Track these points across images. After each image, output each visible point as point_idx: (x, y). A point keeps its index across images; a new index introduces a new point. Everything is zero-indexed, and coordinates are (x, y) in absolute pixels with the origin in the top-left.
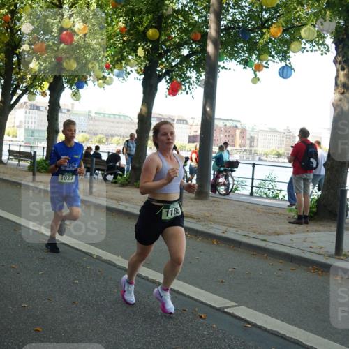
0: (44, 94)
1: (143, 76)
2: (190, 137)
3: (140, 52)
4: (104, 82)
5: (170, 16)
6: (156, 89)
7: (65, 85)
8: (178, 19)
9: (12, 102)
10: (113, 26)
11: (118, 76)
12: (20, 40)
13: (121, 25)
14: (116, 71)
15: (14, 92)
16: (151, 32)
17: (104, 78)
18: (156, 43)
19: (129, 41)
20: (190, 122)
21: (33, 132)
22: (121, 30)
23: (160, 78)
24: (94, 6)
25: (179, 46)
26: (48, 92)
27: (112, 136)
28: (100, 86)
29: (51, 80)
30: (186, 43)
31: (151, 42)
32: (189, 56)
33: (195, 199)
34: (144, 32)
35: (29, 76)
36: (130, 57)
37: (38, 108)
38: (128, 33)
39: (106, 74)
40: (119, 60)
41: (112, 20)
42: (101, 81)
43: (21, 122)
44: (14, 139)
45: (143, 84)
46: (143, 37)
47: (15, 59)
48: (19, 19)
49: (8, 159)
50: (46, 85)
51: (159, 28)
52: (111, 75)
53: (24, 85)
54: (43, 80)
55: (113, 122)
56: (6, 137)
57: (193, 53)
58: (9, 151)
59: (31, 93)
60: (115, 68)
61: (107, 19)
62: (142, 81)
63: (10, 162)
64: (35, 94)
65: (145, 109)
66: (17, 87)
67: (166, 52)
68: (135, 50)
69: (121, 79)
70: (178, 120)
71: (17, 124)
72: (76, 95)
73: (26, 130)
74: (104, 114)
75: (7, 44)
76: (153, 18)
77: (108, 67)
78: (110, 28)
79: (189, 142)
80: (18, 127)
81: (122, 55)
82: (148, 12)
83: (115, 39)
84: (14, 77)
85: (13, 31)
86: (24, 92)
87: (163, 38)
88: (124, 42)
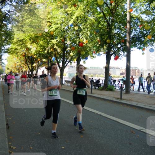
0: (75, 62)
1: (106, 55)
2: (121, 73)
3: (105, 47)
4: (93, 58)
5: (113, 35)
6: (110, 59)
7: (81, 59)
8: (116, 36)
9: (65, 66)
10: (96, 40)
11: (98, 55)
12: (67, 46)
13: (98, 39)
14: (97, 54)
15: (66, 63)
16: (108, 41)
17: (93, 56)
18: (110, 44)
19: (101, 44)
20: (120, 68)
21: (71, 74)
22: (98, 41)
23: (111, 55)
24: (89, 34)
25: (117, 44)
26: (76, 62)
27: (96, 74)
28: (92, 59)
29: (77, 58)
30: (119, 43)
31: (108, 44)
32: (120, 47)
33: (126, 93)
34: (106, 41)
35: (70, 57)
36: (101, 49)
37: (72, 67)
38: (101, 42)
39: (94, 55)
40: (98, 50)
41: (95, 38)
42: (92, 57)
43: (67, 71)
44: (65, 77)
45: (106, 57)
46: (105, 42)
47: (65, 52)
48: (66, 40)
49: (65, 83)
50: (75, 60)
51: (110, 39)
52: (96, 55)
53: (69, 60)
54: (74, 58)
55: (96, 70)
56: (63, 76)
57: (122, 46)
59: (71, 62)
60: (97, 53)
61: (93, 38)
62: (106, 56)
64: (72, 63)
65: (107, 65)
66: (67, 61)
67: (113, 47)
68: (103, 47)
69: (99, 56)
70: (116, 68)
71: (66, 72)
72: (84, 62)
73: (69, 74)
74: (93, 68)
75: (63, 48)
76: (108, 36)
77: (94, 53)
78: (95, 41)
79: (121, 75)
80: (67, 73)
81: (99, 49)
82: (106, 34)
83: (96, 44)
84: (65, 58)
85: (64, 44)
86: (69, 62)
87: (112, 42)
88: (99, 44)
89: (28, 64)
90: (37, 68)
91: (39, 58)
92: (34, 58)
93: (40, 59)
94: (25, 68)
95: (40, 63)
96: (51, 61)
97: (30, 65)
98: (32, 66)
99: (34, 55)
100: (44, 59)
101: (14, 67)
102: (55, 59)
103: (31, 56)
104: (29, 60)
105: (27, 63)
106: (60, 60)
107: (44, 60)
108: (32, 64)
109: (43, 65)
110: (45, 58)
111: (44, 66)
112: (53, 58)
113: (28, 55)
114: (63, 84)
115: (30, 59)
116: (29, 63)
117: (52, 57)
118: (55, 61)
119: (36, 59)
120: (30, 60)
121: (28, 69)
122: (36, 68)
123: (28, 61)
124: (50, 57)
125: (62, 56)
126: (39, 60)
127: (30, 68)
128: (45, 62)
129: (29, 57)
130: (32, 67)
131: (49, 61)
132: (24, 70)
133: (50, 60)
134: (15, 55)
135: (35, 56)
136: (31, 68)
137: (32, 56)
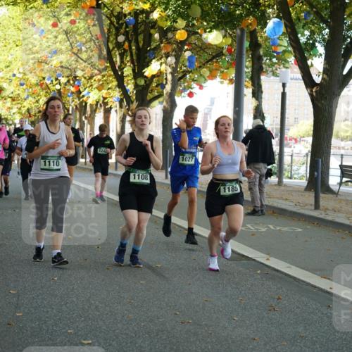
9: (345, 72)
49: (341, 184)
56: (334, 142)
58: (342, 167)
63: (343, 188)
89: (117, 59)
90: (168, 87)
91: (181, 23)
92: (154, 24)
93: (191, 31)
94: (100, 88)
95: (188, 54)
96: (255, 45)
97: (128, 71)
98: (138, 74)
99: (153, 8)
100: (215, 32)
101: (33, 80)
102: (283, 29)
103: (136, 14)
104: (121, 38)
105: (110, 58)
106: (312, 33)
107: (214, 38)
108: (141, 62)
109: (205, 72)
110: (216, 27)
111: (212, 77)
112: (271, 24)
113: (118, 9)
114: (328, 190)
115: (126, 34)
116: (122, 56)
117: (263, 21)
118: (285, 42)
119: (164, 33)
120: (127, 39)
121: (117, 94)
122: (163, 86)
123: (119, 45)
124: (251, 19)
125: (325, 13)
126: (181, 35)
127: (130, 87)
128: (218, 53)
129: (121, 16)
130: (141, 82)
131: (247, 44)
132: (92, 97)
133: (253, 35)
134: (38, 10)
135: (155, 15)
136: (136, 86)
137: (143, 11)
